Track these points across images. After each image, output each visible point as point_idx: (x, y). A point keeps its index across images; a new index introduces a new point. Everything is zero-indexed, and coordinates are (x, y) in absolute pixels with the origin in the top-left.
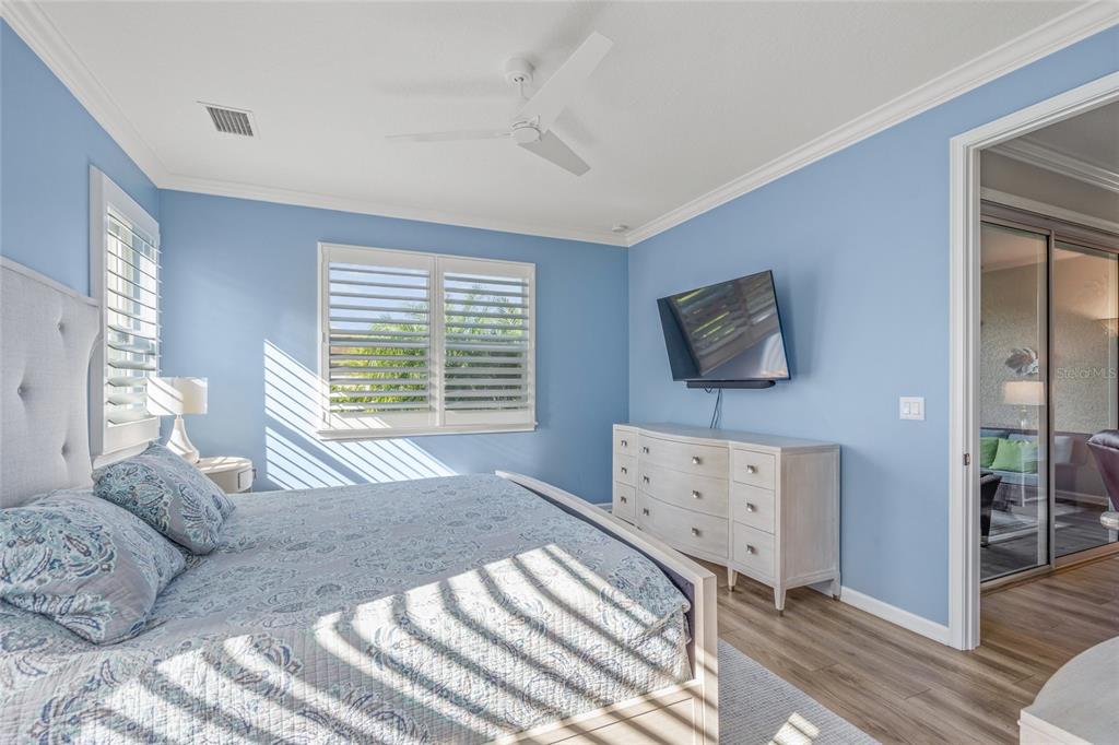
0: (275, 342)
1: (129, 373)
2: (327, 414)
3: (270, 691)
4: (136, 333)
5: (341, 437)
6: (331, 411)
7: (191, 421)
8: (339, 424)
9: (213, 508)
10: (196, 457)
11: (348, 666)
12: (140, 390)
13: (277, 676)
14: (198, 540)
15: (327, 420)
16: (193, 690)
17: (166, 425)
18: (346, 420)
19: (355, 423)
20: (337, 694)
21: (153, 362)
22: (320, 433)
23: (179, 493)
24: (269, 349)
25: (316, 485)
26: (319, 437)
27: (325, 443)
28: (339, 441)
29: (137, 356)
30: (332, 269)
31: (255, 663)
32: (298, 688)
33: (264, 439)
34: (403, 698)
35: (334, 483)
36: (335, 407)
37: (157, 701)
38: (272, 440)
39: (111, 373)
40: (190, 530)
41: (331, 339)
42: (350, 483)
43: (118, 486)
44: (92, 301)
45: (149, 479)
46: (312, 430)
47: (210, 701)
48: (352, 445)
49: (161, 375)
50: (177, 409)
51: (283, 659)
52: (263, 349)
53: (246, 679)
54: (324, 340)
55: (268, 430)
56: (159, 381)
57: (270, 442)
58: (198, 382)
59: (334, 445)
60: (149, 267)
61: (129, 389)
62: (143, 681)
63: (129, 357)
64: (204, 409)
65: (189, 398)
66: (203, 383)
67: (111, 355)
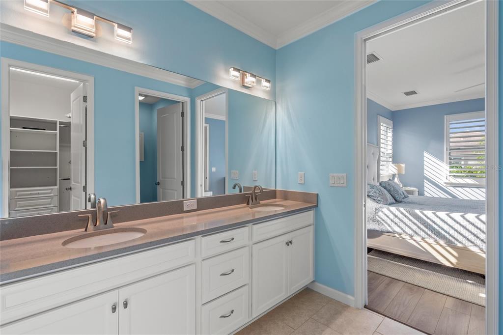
0: (428, 151)
1: (385, 163)
2: (448, 177)
3: (406, 216)
4: (387, 152)
5: (455, 186)
6: (450, 176)
7: (400, 175)
8: (453, 180)
9: (402, 194)
10: (401, 186)
11: (421, 217)
12: (387, 167)
13: (407, 214)
14: (398, 199)
15: (448, 178)
16: (394, 212)
17: (394, 176)
18: (456, 179)
19: (460, 181)
20: (418, 221)
21: (391, 160)
22: (445, 183)
23: (395, 189)
24: (425, 154)
25: (436, 196)
26: (445, 185)
27: (447, 187)
28: (453, 187)
29: (387, 158)
30: (450, 124)
31: (404, 212)
32: (411, 217)
33: (424, 184)
34: (432, 227)
35: (443, 196)
36: (451, 174)
37: (389, 212)
38: (427, 184)
39: (382, 163)
40: (397, 196)
41: (450, 149)
42: (450, 197)
43: (383, 185)
44: (378, 147)
45: (389, 185)
46: (442, 181)
47: (396, 215)
48: (459, 189)
49: (393, 163)
50: (396, 172)
51: (409, 212)
52: (423, 154)
53: (402, 213)
54: (447, 150)
55: (425, 181)
56: (392, 165)
57: (425, 184)
58: (402, 165)
59: (451, 188)
60: (390, 135)
61: (385, 167)
62: (387, 208)
63: (385, 159)
64: (404, 173)
65: (399, 169)
66: (403, 165)
67: (382, 159)
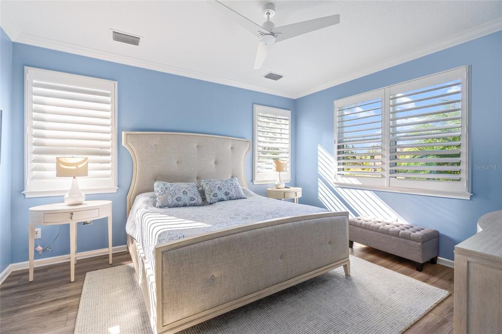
0: (321, 144)
2: (336, 175)
5: (344, 186)
6: (338, 174)
8: (341, 180)
15: (336, 178)
18: (343, 179)
19: (346, 180)
22: (335, 183)
24: (320, 148)
26: (335, 185)
27: (337, 188)
28: (342, 188)
30: (338, 111)
33: (318, 183)
36: (339, 172)
38: (320, 183)
46: (332, 181)
48: (346, 190)
52: (318, 147)
55: (319, 179)
59: (340, 189)
